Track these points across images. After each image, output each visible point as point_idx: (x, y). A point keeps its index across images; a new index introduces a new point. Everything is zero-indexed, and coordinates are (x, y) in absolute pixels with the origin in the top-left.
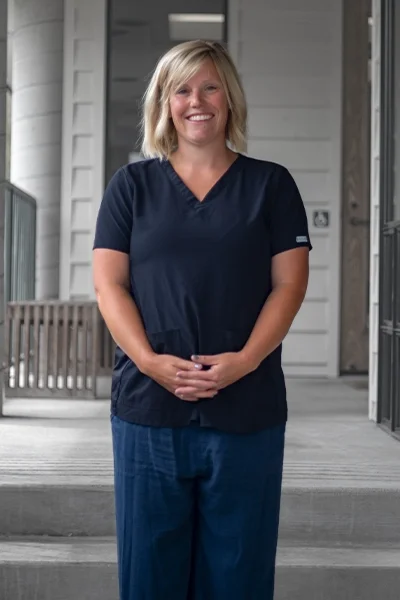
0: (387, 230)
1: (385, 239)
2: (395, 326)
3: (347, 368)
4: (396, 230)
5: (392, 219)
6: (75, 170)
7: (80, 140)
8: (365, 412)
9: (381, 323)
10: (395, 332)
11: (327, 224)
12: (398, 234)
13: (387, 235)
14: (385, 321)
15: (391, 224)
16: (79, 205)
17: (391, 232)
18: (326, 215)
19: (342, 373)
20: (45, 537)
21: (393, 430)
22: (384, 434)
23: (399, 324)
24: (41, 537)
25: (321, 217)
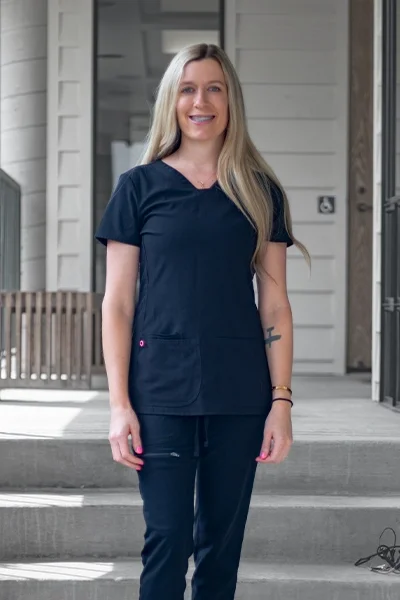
0: (388, 206)
1: (387, 215)
2: (396, 301)
3: (355, 364)
4: (396, 205)
5: (394, 195)
6: (61, 153)
7: (66, 122)
8: (369, 396)
9: (383, 301)
10: (395, 307)
11: (332, 211)
12: (399, 209)
13: (389, 212)
14: (386, 298)
15: (393, 200)
16: (66, 192)
17: (392, 208)
18: (332, 200)
19: (350, 370)
20: (59, 489)
21: (394, 404)
22: (385, 410)
23: (399, 299)
24: (55, 489)
25: (327, 203)
